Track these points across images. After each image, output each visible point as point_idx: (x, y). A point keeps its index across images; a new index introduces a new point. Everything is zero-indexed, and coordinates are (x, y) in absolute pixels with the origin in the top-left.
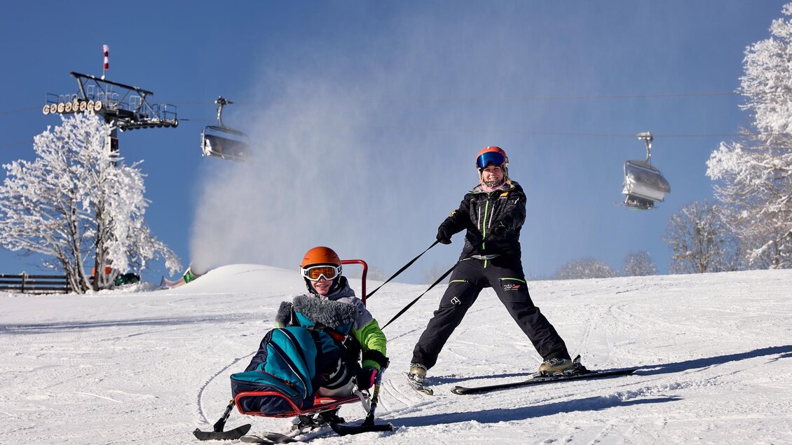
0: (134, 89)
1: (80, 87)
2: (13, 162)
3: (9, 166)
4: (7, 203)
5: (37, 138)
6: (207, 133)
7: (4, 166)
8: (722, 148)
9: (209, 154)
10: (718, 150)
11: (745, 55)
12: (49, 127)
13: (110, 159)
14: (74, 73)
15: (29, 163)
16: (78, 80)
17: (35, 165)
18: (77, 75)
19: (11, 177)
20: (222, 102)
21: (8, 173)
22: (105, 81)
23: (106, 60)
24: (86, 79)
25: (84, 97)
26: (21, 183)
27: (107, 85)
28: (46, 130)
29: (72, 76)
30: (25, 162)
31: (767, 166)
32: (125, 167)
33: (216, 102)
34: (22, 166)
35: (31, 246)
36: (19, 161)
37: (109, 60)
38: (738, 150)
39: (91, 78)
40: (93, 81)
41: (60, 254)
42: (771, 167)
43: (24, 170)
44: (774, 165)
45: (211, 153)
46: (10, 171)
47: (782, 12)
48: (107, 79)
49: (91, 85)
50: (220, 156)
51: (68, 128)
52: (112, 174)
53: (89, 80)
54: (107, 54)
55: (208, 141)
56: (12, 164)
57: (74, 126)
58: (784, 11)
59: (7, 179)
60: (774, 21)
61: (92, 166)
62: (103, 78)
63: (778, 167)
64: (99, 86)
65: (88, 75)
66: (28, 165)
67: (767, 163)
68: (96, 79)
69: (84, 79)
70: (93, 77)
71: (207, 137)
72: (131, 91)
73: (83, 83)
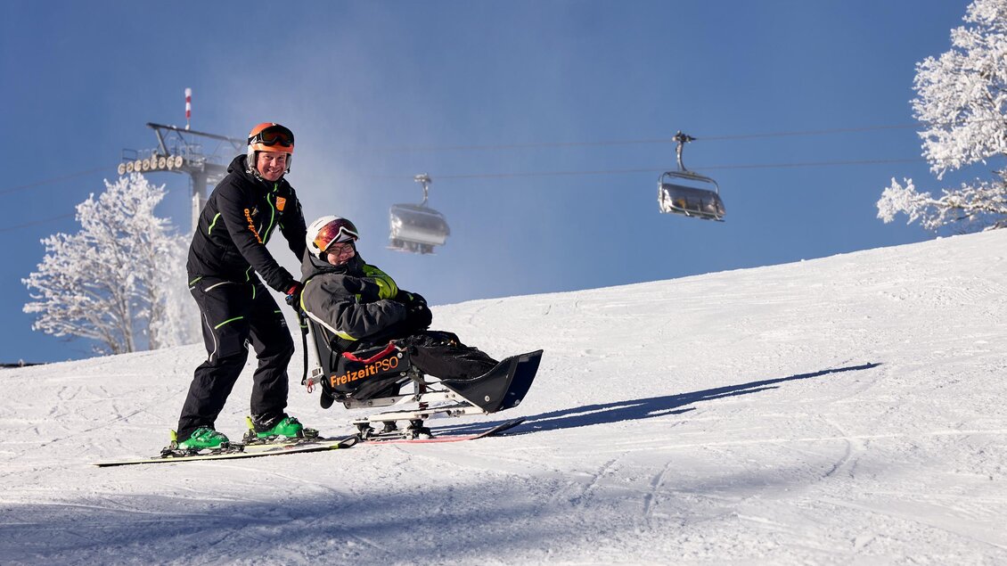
0: (226, 139)
1: (160, 140)
2: (52, 236)
3: (47, 241)
4: (46, 282)
5: (79, 207)
6: (665, 182)
7: (42, 241)
8: (894, 184)
9: (669, 210)
10: (890, 186)
11: (917, 73)
12: (92, 195)
13: (162, 228)
14: (151, 124)
15: (70, 236)
16: (156, 132)
17: (77, 238)
18: (155, 126)
19: (52, 254)
20: (683, 138)
21: (47, 249)
22: (189, 131)
23: (188, 107)
24: (166, 130)
25: (164, 152)
26: (63, 259)
27: (193, 135)
28: (89, 198)
29: (149, 128)
30: (65, 236)
31: (945, 204)
32: (179, 236)
33: (674, 139)
34: (63, 240)
35: (75, 330)
36: (58, 234)
37: (192, 106)
38: (911, 187)
39: (173, 129)
40: (175, 132)
41: (109, 338)
42: (949, 206)
43: (65, 244)
44: (952, 203)
45: (672, 208)
46: (51, 246)
47: (963, 19)
48: (192, 129)
49: (172, 138)
50: (684, 212)
51: (114, 195)
52: (164, 245)
53: (171, 131)
54: (189, 99)
55: (666, 191)
56: (49, 238)
57: (121, 193)
58: (965, 18)
59: (48, 255)
60: (952, 30)
61: (142, 237)
62: (187, 128)
63: (956, 205)
64: (182, 138)
65: (169, 126)
66: (68, 238)
67: (945, 201)
68: (178, 130)
69: (164, 131)
70: (175, 127)
71: (665, 186)
72: (224, 142)
73: (163, 136)
